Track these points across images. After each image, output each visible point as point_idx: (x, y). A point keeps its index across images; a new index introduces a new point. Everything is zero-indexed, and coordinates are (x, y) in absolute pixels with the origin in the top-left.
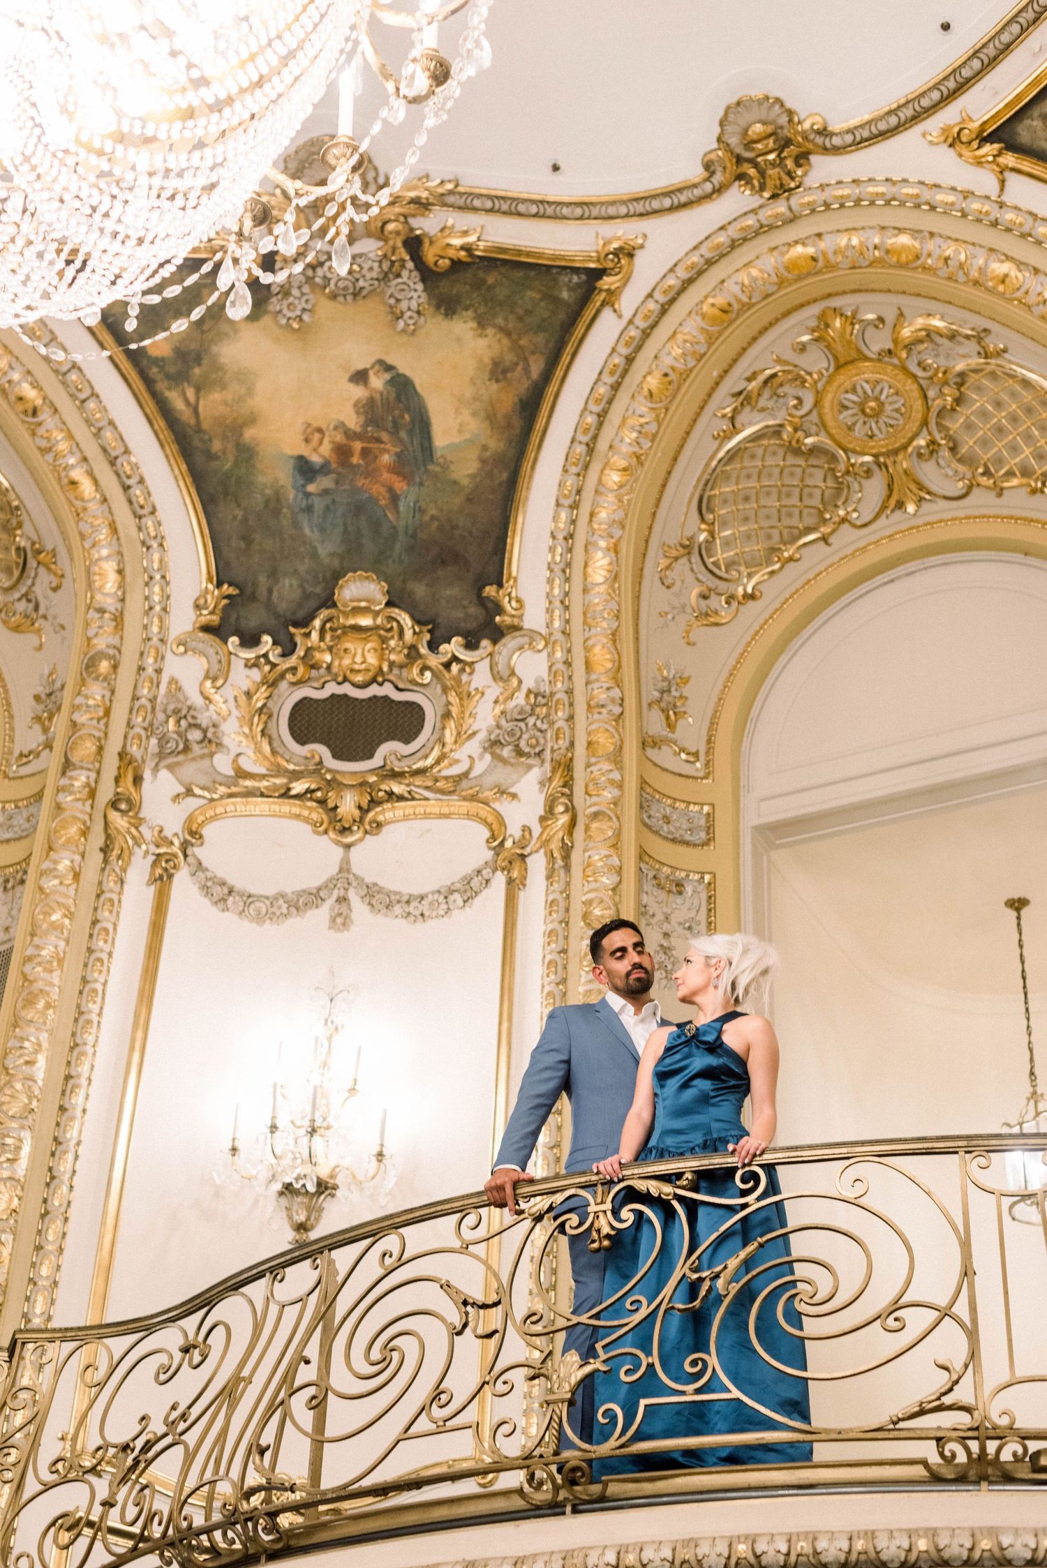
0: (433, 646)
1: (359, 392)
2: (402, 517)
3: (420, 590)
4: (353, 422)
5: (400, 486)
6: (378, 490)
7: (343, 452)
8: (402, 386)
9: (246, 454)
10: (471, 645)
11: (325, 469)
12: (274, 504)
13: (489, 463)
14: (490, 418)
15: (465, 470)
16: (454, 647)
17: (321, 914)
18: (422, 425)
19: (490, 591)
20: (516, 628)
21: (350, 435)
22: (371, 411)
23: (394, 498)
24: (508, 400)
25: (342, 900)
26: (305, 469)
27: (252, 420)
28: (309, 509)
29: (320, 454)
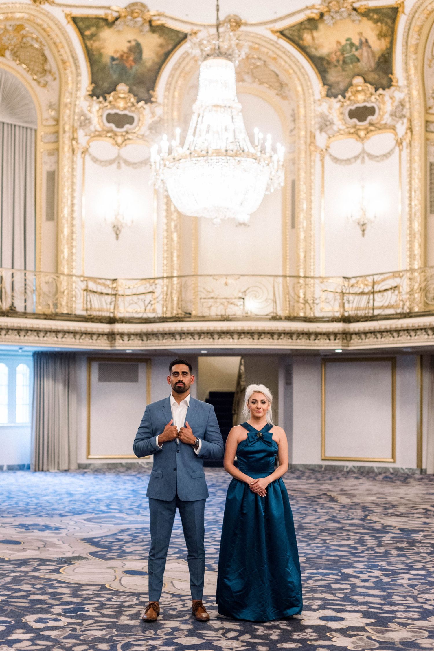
0: (138, 102)
1: (128, 45)
2: (133, 71)
3: (135, 88)
4: (126, 50)
5: (133, 64)
6: (128, 65)
7: (122, 56)
8: (138, 45)
9: (101, 55)
10: (146, 103)
11: (117, 59)
12: (105, 66)
13: (155, 63)
14: (157, 54)
15: (149, 64)
16: (142, 103)
17: (115, 165)
18: (141, 53)
19: (151, 92)
20: (156, 102)
21: (124, 53)
22: (130, 49)
23: (131, 67)
24: (162, 51)
25: (119, 163)
26: (113, 59)
27: (103, 48)
28: (112, 68)
29: (117, 56)
